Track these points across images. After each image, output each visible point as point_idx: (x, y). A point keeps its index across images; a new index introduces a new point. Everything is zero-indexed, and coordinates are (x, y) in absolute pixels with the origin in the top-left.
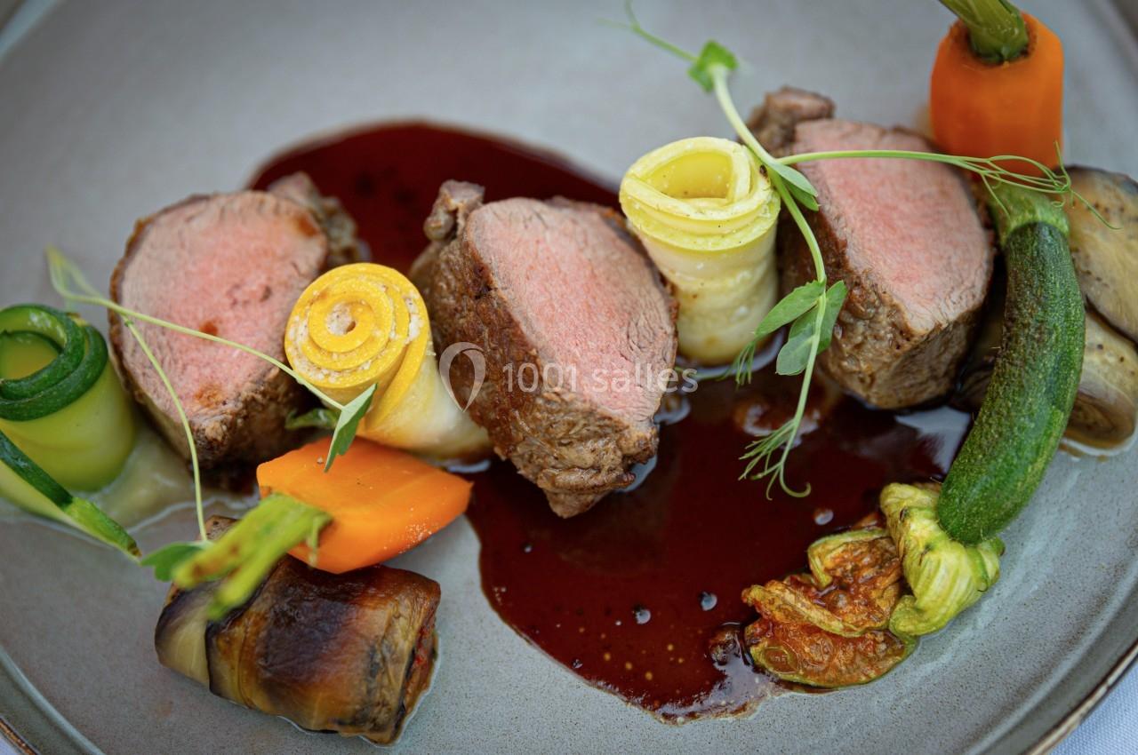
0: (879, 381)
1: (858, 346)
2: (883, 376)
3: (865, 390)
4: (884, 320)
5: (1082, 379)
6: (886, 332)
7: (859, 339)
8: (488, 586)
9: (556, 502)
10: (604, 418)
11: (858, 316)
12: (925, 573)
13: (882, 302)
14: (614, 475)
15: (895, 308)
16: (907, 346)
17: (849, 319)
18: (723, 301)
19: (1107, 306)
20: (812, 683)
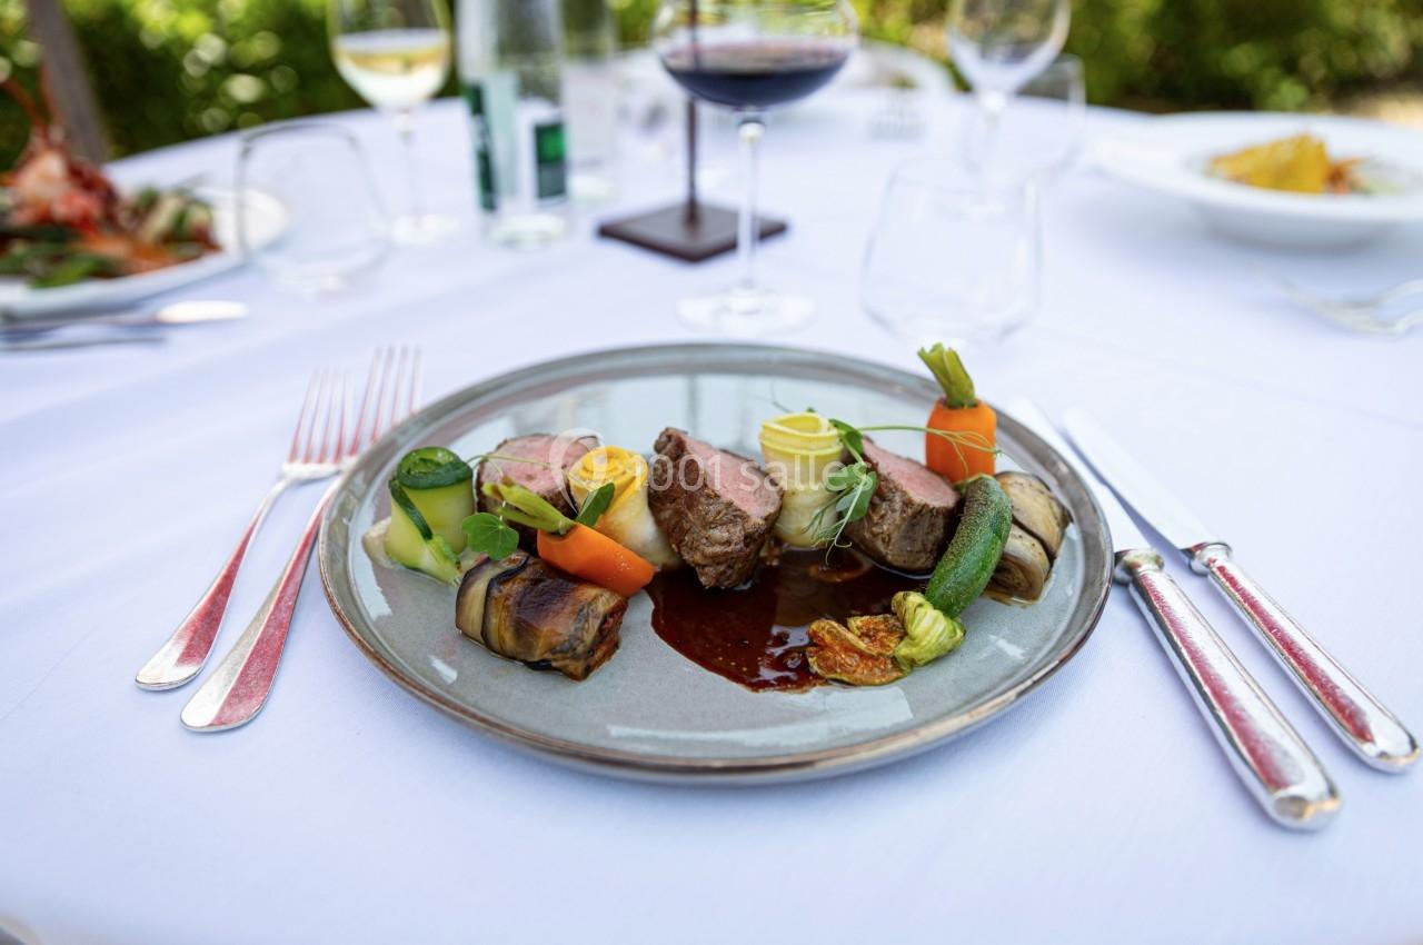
0: (893, 540)
1: (882, 517)
2: (895, 536)
3: (886, 548)
4: (898, 498)
5: (1007, 546)
6: (898, 506)
7: (883, 512)
8: (655, 624)
9: (703, 575)
10: (736, 510)
11: (883, 499)
12: (918, 618)
13: (897, 489)
14: (738, 547)
15: (904, 493)
16: (910, 511)
17: (877, 500)
18: (808, 500)
19: (1021, 518)
20: (845, 678)
